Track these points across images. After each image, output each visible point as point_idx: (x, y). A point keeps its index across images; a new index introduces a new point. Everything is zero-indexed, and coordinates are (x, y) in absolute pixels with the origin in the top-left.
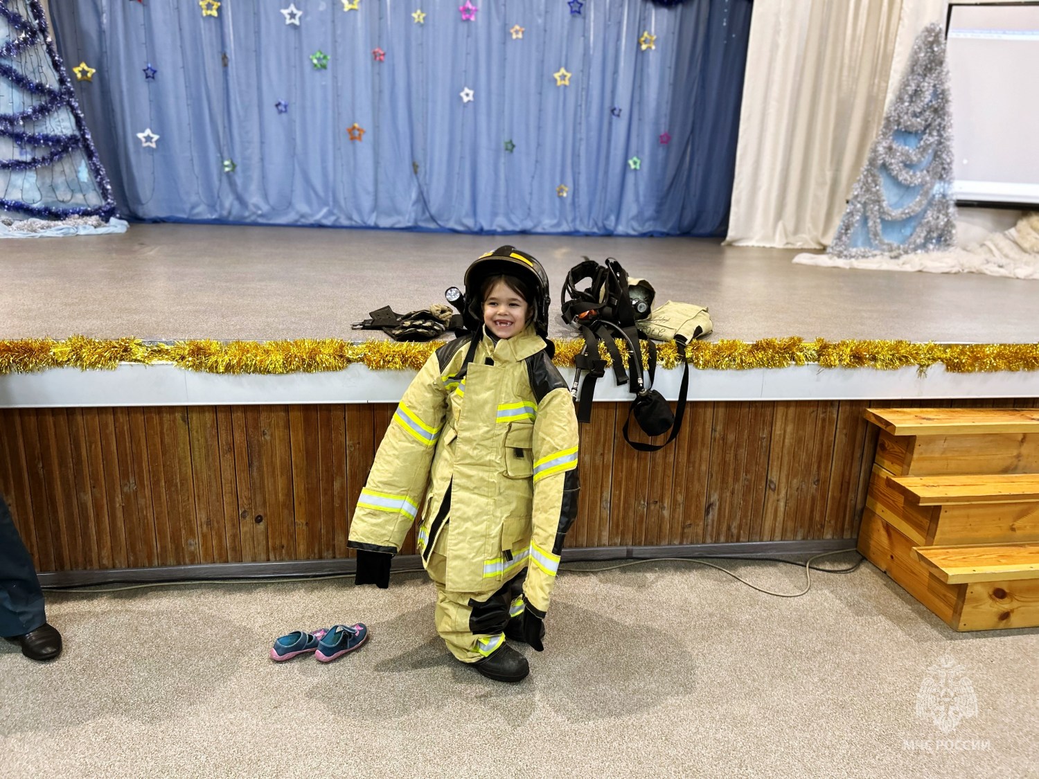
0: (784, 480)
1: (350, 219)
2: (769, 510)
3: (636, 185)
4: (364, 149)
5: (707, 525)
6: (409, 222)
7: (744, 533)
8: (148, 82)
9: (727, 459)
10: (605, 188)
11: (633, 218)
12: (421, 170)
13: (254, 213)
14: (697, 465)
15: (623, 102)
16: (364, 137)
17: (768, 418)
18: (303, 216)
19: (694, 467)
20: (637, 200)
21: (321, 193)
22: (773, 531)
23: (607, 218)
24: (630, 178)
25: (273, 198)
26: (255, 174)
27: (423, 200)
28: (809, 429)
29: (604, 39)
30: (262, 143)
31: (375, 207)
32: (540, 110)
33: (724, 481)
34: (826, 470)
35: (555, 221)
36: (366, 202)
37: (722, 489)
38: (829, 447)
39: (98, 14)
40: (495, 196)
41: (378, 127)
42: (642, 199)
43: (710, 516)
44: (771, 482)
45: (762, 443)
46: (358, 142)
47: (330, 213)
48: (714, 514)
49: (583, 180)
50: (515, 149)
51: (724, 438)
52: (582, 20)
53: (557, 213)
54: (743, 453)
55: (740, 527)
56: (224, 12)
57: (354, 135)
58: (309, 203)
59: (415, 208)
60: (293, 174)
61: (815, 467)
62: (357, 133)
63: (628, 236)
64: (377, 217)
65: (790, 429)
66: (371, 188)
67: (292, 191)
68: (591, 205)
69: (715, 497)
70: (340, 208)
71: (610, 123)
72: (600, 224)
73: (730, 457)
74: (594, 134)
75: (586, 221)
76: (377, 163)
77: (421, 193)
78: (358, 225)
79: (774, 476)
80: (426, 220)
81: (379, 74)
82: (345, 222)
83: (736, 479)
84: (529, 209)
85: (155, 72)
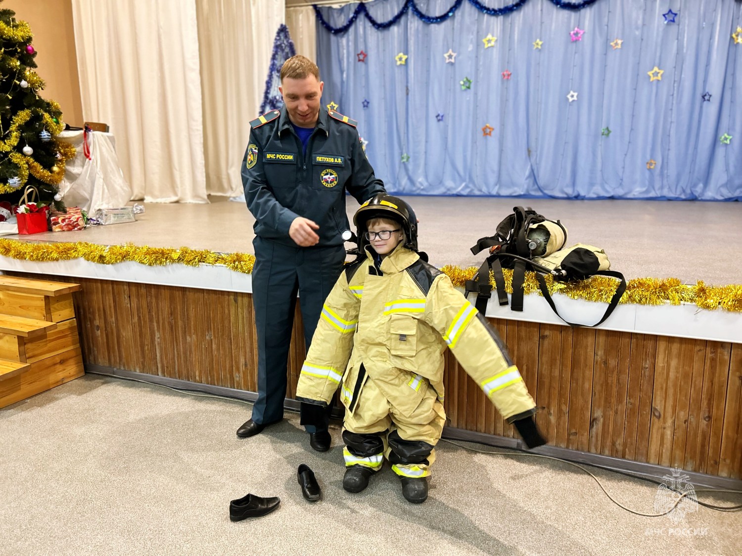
0: (669, 410)
1: (480, 190)
2: (655, 436)
3: (726, 157)
4: (493, 141)
5: (592, 437)
6: (522, 191)
7: (630, 451)
8: (364, 109)
9: (609, 382)
10: (694, 161)
11: (722, 186)
12: (533, 153)
13: (419, 189)
14: (580, 382)
15: (715, 89)
16: (493, 133)
17: (650, 350)
18: (449, 190)
19: (577, 384)
20: (727, 170)
21: (462, 173)
22: (660, 456)
23: (695, 185)
24: (720, 152)
25: (431, 177)
26: (422, 162)
27: (533, 176)
28: (697, 365)
29: (698, 39)
30: (427, 142)
31: (499, 182)
32: (635, 102)
33: (607, 401)
34: (718, 408)
35: (644, 189)
36: (492, 179)
37: (605, 407)
38: (721, 387)
39: (342, 72)
40: (592, 171)
41: (503, 125)
42: (732, 169)
43: (594, 429)
44: (656, 409)
45: (645, 372)
46: (488, 137)
47: (467, 187)
48: (598, 427)
49: (672, 155)
50: (611, 134)
51: (605, 362)
52: (677, 26)
53: (647, 183)
54: (626, 378)
55: (625, 445)
56: (409, 61)
57: (486, 132)
58: (454, 180)
59: (527, 181)
60: (445, 162)
61: (705, 404)
62: (488, 130)
63: (715, 200)
64: (499, 188)
65: (674, 363)
66: (496, 168)
67: (443, 173)
68: (679, 176)
69: (598, 413)
70: (474, 183)
71: (701, 107)
72: (688, 191)
73: (613, 379)
74: (685, 117)
75: (673, 189)
76: (501, 151)
77: (532, 170)
78: (484, 194)
79: (658, 404)
80: (535, 190)
81: (506, 88)
82: (477, 193)
83: (620, 401)
84: (622, 180)
85: (368, 103)
